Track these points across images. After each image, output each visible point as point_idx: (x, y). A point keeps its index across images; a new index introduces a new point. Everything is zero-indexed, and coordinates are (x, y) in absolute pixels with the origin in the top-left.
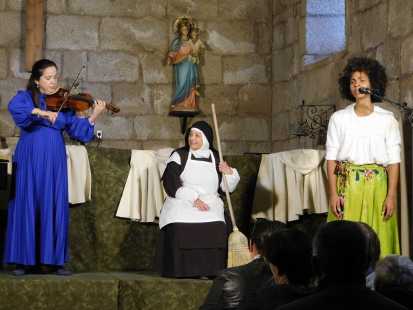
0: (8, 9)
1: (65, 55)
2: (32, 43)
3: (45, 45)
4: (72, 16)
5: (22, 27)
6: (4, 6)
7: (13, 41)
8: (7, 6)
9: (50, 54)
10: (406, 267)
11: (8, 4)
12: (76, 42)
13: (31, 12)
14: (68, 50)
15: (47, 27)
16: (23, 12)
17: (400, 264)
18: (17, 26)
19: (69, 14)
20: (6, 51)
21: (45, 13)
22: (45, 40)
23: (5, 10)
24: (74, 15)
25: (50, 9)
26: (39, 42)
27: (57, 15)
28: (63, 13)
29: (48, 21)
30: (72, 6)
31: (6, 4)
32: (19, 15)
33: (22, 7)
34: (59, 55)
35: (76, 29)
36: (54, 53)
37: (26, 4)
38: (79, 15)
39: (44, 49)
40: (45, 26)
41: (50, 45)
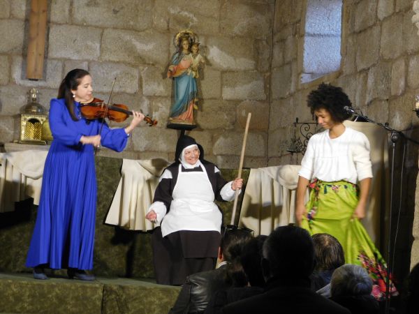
0: (12, 17)
1: (67, 65)
2: (34, 51)
3: (48, 53)
4: (74, 26)
5: (25, 36)
6: (8, 14)
7: (15, 48)
8: (11, 14)
9: (51, 63)
10: (361, 276)
11: (13, 12)
12: (78, 52)
13: (34, 20)
14: (69, 60)
15: (50, 36)
16: (27, 20)
17: (355, 272)
18: (21, 34)
19: (72, 24)
20: (8, 59)
21: (48, 22)
22: (47, 49)
23: (9, 18)
24: (77, 25)
25: (53, 18)
26: (41, 50)
27: (60, 24)
28: (67, 23)
29: (51, 30)
30: (75, 16)
31: (10, 12)
32: (23, 23)
33: (26, 16)
34: (60, 64)
35: (78, 39)
36: (55, 62)
37: (30, 12)
38: (82, 25)
39: (46, 57)
40: (48, 35)
41: (52, 54)
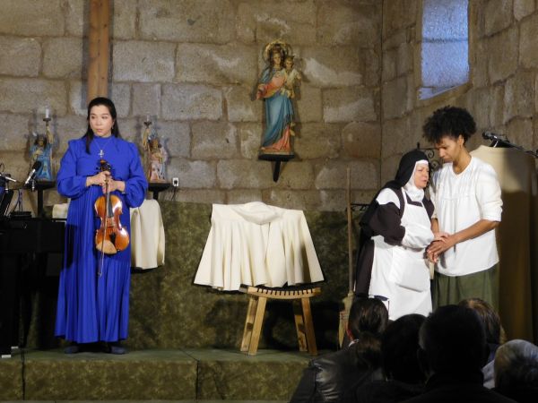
0: (67, 34)
1: (135, 89)
2: (96, 74)
3: (112, 76)
4: (143, 42)
5: (84, 56)
6: (63, 30)
7: (73, 72)
8: (66, 31)
9: (117, 87)
11: (68, 28)
12: (149, 73)
13: (94, 37)
14: (138, 82)
15: (114, 55)
16: (85, 37)
18: (79, 54)
19: (140, 40)
20: (65, 84)
21: (111, 38)
22: (111, 71)
23: (64, 36)
24: (146, 40)
25: (117, 34)
26: (104, 72)
27: (125, 40)
28: (133, 39)
29: (115, 48)
30: (142, 30)
31: (65, 28)
32: (81, 41)
33: (84, 32)
34: (128, 89)
35: (148, 57)
36: (121, 86)
37: (89, 28)
38: (151, 41)
39: (110, 81)
40: (111, 53)
41: (118, 77)
